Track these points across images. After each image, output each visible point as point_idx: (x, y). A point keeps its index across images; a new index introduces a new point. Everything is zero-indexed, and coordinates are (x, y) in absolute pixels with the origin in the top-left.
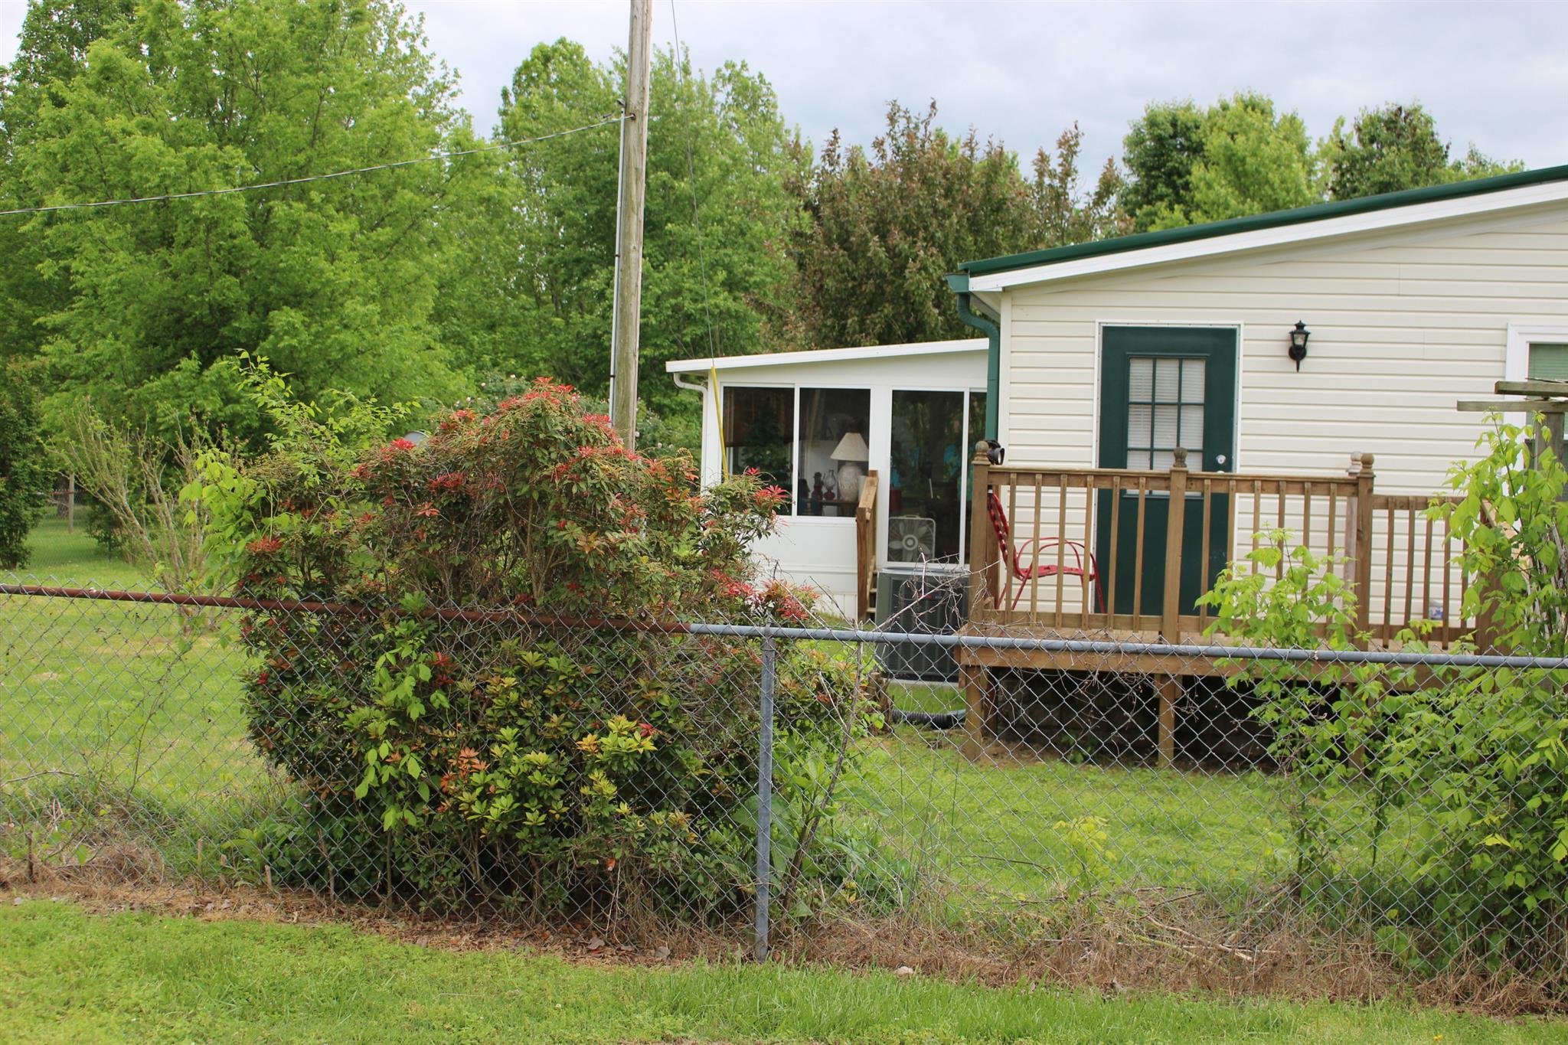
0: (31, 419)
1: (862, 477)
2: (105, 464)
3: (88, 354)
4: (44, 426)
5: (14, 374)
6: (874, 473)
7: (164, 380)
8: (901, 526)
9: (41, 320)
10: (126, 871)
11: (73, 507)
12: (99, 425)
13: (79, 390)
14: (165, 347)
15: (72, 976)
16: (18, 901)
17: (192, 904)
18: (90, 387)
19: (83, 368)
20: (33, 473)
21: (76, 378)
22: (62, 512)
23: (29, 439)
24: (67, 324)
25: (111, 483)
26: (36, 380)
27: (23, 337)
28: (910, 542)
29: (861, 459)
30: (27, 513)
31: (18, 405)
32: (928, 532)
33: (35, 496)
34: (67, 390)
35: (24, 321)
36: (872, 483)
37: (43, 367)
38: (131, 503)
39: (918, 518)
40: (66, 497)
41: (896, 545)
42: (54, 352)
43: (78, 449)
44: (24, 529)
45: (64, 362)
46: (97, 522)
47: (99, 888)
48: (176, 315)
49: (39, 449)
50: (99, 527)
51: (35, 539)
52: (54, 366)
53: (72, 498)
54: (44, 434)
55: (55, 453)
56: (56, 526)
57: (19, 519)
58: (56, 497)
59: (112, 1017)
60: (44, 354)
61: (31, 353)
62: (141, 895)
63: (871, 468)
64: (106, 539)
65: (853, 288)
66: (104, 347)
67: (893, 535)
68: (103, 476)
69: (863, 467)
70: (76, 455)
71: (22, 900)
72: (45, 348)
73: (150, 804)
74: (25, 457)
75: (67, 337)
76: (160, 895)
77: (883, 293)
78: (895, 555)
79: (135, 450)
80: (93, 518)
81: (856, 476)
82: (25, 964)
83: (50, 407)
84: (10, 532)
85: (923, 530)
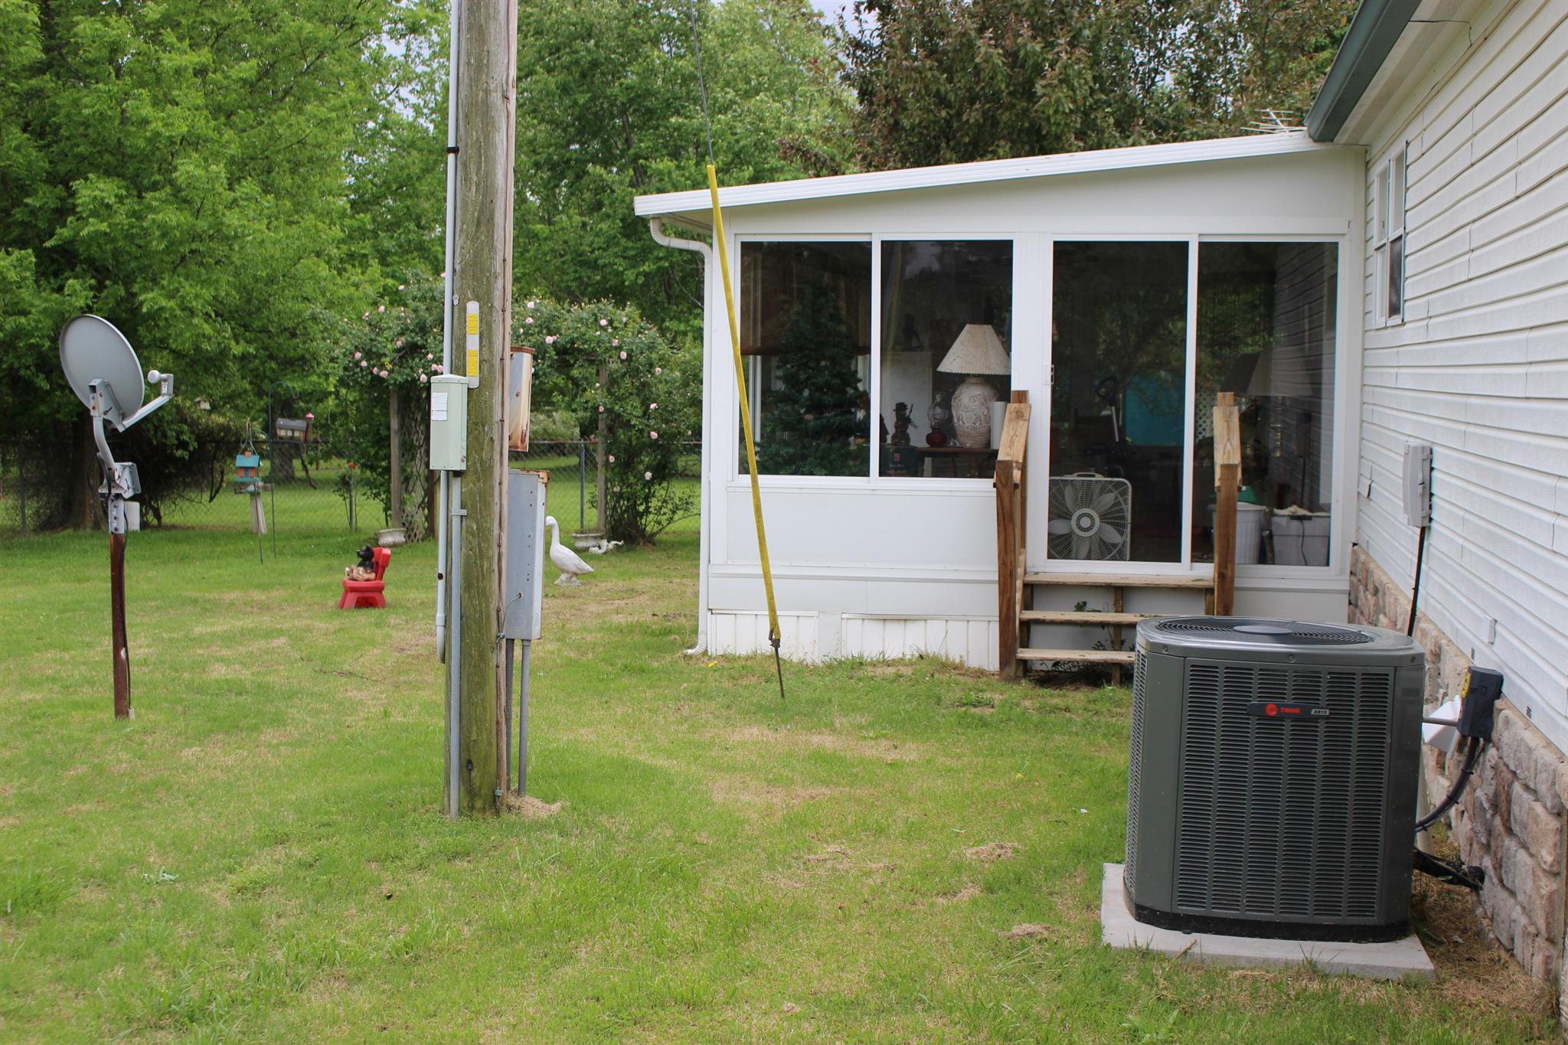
1: (999, 405)
6: (1022, 396)
8: (1068, 492)
28: (1085, 522)
29: (997, 370)
32: (1117, 504)
36: (1020, 415)
39: (1099, 477)
41: (1061, 528)
63: (1016, 386)
65: (948, 122)
67: (1057, 510)
69: (1000, 386)
77: (995, 123)
78: (1060, 547)
81: (985, 403)
85: (1109, 499)
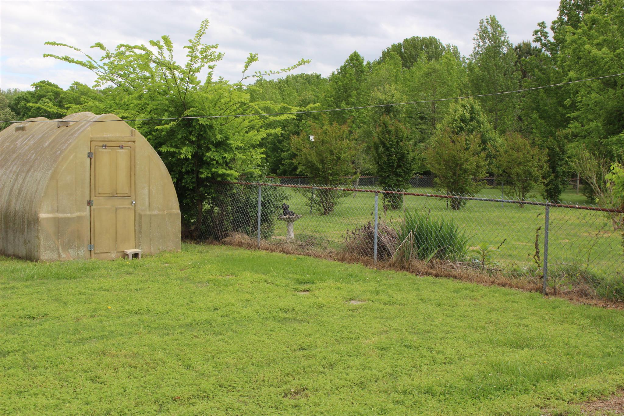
0: (564, 152)
2: (588, 168)
3: (586, 127)
4: (568, 155)
5: (558, 136)
7: (617, 137)
9: (568, 115)
10: (583, 294)
11: (579, 186)
12: (587, 154)
13: (582, 141)
14: (614, 125)
15: (565, 316)
16: (550, 298)
17: (603, 304)
18: (586, 141)
19: (584, 133)
20: (564, 172)
21: (582, 136)
22: (575, 186)
23: (563, 159)
24: (579, 116)
25: (590, 175)
26: (566, 137)
27: (562, 121)
30: (561, 186)
31: (559, 147)
33: (564, 180)
34: (578, 141)
35: (563, 115)
37: (569, 133)
38: (597, 183)
40: (576, 181)
42: (574, 126)
43: (579, 163)
44: (560, 192)
45: (576, 131)
46: (586, 191)
47: (575, 298)
48: (618, 113)
49: (567, 163)
50: (588, 192)
51: (563, 196)
52: (572, 132)
53: (578, 181)
54: (568, 157)
55: (573, 165)
56: (573, 192)
57: (558, 188)
58: (573, 181)
59: (575, 326)
60: (570, 128)
61: (565, 127)
62: (587, 301)
64: (590, 197)
66: (593, 125)
68: (588, 173)
70: (578, 165)
71: (552, 298)
72: (570, 126)
73: (594, 276)
74: (561, 166)
75: (578, 121)
76: (593, 302)
79: (599, 164)
80: (585, 189)
82: (551, 312)
83: (571, 147)
84: (555, 193)
